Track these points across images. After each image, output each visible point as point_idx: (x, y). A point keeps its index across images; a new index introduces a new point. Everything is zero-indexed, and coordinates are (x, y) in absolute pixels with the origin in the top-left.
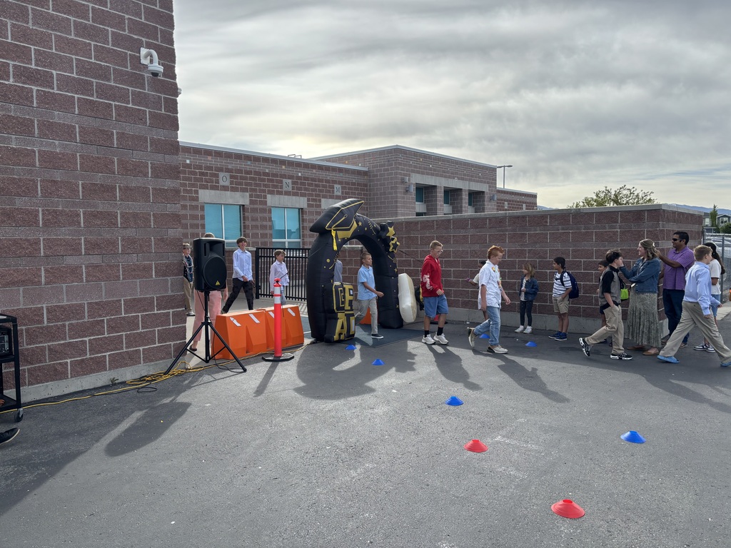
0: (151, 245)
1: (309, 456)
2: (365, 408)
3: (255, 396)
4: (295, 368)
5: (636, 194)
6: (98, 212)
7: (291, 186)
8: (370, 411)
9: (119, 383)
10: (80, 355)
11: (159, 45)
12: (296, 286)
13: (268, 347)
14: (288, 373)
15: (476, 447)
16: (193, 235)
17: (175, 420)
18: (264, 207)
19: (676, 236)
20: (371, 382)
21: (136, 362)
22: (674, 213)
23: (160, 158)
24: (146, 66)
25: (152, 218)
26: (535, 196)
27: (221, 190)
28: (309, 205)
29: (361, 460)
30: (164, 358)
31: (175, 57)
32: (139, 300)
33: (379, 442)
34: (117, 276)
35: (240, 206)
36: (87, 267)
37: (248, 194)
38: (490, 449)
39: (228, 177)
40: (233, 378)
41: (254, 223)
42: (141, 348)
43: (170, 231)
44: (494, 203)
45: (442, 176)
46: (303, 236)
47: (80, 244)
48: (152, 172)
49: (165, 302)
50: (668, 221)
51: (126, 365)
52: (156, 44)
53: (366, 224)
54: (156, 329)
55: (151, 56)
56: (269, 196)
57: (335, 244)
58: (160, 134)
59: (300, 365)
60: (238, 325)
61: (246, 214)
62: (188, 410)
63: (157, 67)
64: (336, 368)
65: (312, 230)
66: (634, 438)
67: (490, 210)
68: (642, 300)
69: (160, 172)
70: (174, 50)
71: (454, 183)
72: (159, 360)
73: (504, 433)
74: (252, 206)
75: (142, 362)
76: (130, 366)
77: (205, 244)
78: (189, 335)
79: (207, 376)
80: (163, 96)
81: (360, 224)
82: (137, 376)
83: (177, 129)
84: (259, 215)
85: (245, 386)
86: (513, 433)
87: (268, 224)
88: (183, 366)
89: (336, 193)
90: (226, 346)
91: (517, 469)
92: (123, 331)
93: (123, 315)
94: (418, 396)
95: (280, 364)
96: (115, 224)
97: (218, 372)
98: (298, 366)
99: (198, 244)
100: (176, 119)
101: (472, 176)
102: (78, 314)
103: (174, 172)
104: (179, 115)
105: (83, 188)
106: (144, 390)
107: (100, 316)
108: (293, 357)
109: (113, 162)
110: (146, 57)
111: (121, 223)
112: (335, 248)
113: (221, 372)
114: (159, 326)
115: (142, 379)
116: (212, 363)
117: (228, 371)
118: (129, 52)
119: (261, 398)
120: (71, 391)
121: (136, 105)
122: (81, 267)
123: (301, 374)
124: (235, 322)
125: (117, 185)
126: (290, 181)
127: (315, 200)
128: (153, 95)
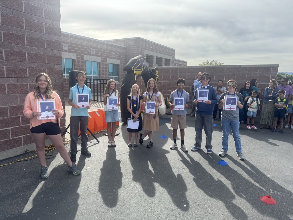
5: (217, 64)
6: (14, 51)
7: (94, 52)
9: (29, 152)
10: (6, 138)
18: (83, 60)
25: (46, 58)
26: (186, 62)
27: (64, 52)
28: (102, 61)
34: (26, 91)
35: (72, 59)
36: (8, 85)
37: (76, 54)
41: (79, 67)
43: (56, 66)
44: (173, 64)
45: (155, 52)
46: (100, 74)
47: (3, 71)
48: (45, 30)
56: (85, 56)
60: (91, 117)
61: (75, 63)
71: (160, 55)
74: (78, 60)
84: (81, 64)
87: (85, 68)
96: (25, 60)
99: (71, 74)
101: (166, 53)
102: (4, 113)
105: (4, 35)
107: (17, 114)
108: (119, 134)
109: (23, 21)
111: (28, 59)
120: (2, 159)
122: (4, 85)
125: (25, 36)
126: (94, 49)
127: (104, 59)
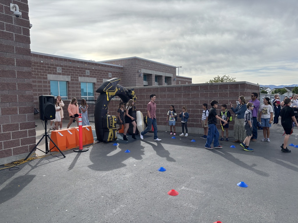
0: (16, 98)
1: (92, 202)
2: (121, 175)
3: (68, 170)
4: (89, 155)
5: (229, 79)
7: (89, 73)
8: (123, 176)
11: (20, 3)
13: (76, 145)
14: (85, 157)
15: (173, 193)
16: (39, 94)
17: (26, 185)
18: (77, 82)
19: (253, 95)
20: (124, 161)
21: (9, 155)
23: (21, 57)
24: (13, 12)
25: (17, 86)
27: (58, 75)
28: (97, 82)
29: (118, 203)
30: (24, 153)
31: (28, 9)
32: (11, 125)
33: (127, 192)
35: (66, 81)
37: (70, 76)
38: (179, 194)
39: (61, 69)
40: (58, 161)
41: (73, 89)
42: (12, 148)
44: (175, 82)
45: (154, 70)
46: (95, 95)
48: (16, 63)
49: (25, 126)
51: (4, 157)
52: (18, 2)
53: (122, 89)
54: (20, 139)
55: (16, 8)
56: (79, 77)
57: (108, 98)
58: (21, 45)
59: (92, 153)
60: (62, 135)
61: (69, 85)
62: (34, 179)
63: (18, 12)
64: (108, 155)
65: (97, 92)
66: (243, 185)
67: (173, 84)
68: (240, 122)
69: (20, 63)
70: (28, 5)
71: (159, 73)
72: (21, 154)
73: (185, 185)
74: (72, 82)
75: (13, 155)
76: (6, 157)
77: (44, 98)
78: (37, 141)
79: (46, 160)
80: (22, 27)
81: (119, 89)
82: (10, 162)
83: (30, 43)
84: (75, 86)
85: (64, 165)
86: (189, 185)
87: (79, 89)
88: (34, 156)
89: (109, 76)
90: (55, 146)
91: (193, 204)
92: (2, 140)
93: (2, 132)
94: (146, 167)
95: (82, 153)
97: (51, 158)
98: (90, 154)
100: (29, 38)
101: (166, 70)
103: (28, 64)
106: (13, 169)
108: (88, 150)
110: (13, 8)
112: (108, 100)
113: (53, 158)
114: (21, 137)
115: (12, 163)
116: (49, 153)
117: (57, 158)
118: (4, 5)
119: (72, 170)
121: (8, 31)
123: (92, 158)
124: (61, 134)
127: (100, 79)
128: (17, 26)
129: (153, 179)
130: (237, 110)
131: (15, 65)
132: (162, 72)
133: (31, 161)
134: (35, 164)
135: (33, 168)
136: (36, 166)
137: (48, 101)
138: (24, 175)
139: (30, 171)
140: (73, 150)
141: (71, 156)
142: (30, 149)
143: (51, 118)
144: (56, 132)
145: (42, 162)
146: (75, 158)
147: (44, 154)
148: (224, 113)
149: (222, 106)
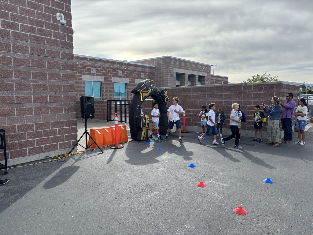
0: (62, 99)
1: (130, 189)
2: (154, 169)
3: (107, 164)
4: (125, 152)
5: (270, 77)
6: (39, 84)
7: (122, 73)
8: (156, 170)
9: (49, 158)
10: (32, 146)
11: (64, 12)
12: (124, 117)
13: (112, 143)
14: (121, 154)
15: (201, 185)
16: (80, 95)
17: (73, 174)
18: (110, 82)
19: (288, 95)
20: (158, 158)
21: (56, 149)
22: (287, 85)
23: (66, 61)
24: (59, 21)
25: (62, 87)
26: (227, 78)
27: (92, 75)
28: (130, 82)
29: (152, 190)
30: (68, 147)
31: (71, 17)
32: (57, 123)
33: (160, 183)
34: (47, 112)
35: (100, 82)
36: (34, 108)
37: (103, 77)
38: (207, 186)
39: (95, 70)
40: (97, 156)
41: (106, 90)
42: (58, 143)
43: (70, 93)
44: (209, 81)
45: (187, 69)
46: (127, 95)
47: (31, 98)
48: (62, 67)
49: (68, 123)
50: (285, 88)
51: (52, 150)
53: (155, 90)
54: (65, 135)
55: (61, 16)
56: (112, 78)
57: (142, 98)
58: (66, 51)
59: (127, 150)
60: (100, 133)
61: (103, 86)
62: (79, 169)
63: (64, 21)
64: (142, 152)
65: (132, 92)
66: (269, 181)
67: (208, 84)
68: (273, 123)
69: (65, 67)
70: (71, 14)
71: (192, 73)
72: (66, 148)
73: (213, 179)
74: (105, 82)
75: (59, 149)
76: (54, 151)
77: (85, 99)
78: (79, 137)
79: (87, 155)
80: (66, 34)
81: (153, 90)
82: (57, 155)
83: (73, 48)
84: (108, 86)
85: (103, 159)
86: (217, 179)
87: (112, 90)
88: (76, 151)
89: (141, 77)
90: (95, 142)
91: (219, 194)
92: (50, 136)
93: (50, 129)
94: (177, 163)
95: (118, 150)
96: (46, 90)
97: (91, 153)
98: (126, 151)
99: (82, 98)
100: (72, 44)
101: (200, 69)
102: (31, 128)
103: (72, 67)
104: (73, 42)
105: (32, 74)
106: (60, 161)
107: (40, 129)
108: (123, 147)
109: (45, 63)
110: (59, 17)
111: (49, 89)
112: (142, 100)
113: (93, 153)
115: (59, 156)
116: (89, 149)
117: (96, 153)
118: (52, 15)
119: (110, 164)
120: (29, 161)
121: (55, 38)
122: (32, 108)
123: (128, 154)
124: (98, 132)
125: (47, 73)
126: (121, 71)
127: (132, 80)
128: (62, 34)
129: (184, 173)
130: (270, 111)
131: (61, 69)
132: (196, 71)
133: (74, 155)
134: (78, 158)
135: (77, 161)
136: (78, 160)
137: (88, 101)
138: (70, 166)
139: (74, 163)
140: (110, 147)
141: (108, 152)
142: (72, 145)
143: (91, 116)
144: (94, 130)
145: (84, 156)
146: (112, 154)
147: (84, 150)
148: (257, 114)
149: (255, 107)
